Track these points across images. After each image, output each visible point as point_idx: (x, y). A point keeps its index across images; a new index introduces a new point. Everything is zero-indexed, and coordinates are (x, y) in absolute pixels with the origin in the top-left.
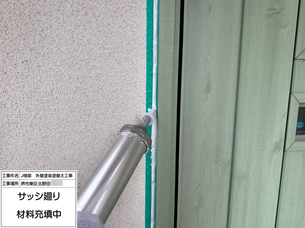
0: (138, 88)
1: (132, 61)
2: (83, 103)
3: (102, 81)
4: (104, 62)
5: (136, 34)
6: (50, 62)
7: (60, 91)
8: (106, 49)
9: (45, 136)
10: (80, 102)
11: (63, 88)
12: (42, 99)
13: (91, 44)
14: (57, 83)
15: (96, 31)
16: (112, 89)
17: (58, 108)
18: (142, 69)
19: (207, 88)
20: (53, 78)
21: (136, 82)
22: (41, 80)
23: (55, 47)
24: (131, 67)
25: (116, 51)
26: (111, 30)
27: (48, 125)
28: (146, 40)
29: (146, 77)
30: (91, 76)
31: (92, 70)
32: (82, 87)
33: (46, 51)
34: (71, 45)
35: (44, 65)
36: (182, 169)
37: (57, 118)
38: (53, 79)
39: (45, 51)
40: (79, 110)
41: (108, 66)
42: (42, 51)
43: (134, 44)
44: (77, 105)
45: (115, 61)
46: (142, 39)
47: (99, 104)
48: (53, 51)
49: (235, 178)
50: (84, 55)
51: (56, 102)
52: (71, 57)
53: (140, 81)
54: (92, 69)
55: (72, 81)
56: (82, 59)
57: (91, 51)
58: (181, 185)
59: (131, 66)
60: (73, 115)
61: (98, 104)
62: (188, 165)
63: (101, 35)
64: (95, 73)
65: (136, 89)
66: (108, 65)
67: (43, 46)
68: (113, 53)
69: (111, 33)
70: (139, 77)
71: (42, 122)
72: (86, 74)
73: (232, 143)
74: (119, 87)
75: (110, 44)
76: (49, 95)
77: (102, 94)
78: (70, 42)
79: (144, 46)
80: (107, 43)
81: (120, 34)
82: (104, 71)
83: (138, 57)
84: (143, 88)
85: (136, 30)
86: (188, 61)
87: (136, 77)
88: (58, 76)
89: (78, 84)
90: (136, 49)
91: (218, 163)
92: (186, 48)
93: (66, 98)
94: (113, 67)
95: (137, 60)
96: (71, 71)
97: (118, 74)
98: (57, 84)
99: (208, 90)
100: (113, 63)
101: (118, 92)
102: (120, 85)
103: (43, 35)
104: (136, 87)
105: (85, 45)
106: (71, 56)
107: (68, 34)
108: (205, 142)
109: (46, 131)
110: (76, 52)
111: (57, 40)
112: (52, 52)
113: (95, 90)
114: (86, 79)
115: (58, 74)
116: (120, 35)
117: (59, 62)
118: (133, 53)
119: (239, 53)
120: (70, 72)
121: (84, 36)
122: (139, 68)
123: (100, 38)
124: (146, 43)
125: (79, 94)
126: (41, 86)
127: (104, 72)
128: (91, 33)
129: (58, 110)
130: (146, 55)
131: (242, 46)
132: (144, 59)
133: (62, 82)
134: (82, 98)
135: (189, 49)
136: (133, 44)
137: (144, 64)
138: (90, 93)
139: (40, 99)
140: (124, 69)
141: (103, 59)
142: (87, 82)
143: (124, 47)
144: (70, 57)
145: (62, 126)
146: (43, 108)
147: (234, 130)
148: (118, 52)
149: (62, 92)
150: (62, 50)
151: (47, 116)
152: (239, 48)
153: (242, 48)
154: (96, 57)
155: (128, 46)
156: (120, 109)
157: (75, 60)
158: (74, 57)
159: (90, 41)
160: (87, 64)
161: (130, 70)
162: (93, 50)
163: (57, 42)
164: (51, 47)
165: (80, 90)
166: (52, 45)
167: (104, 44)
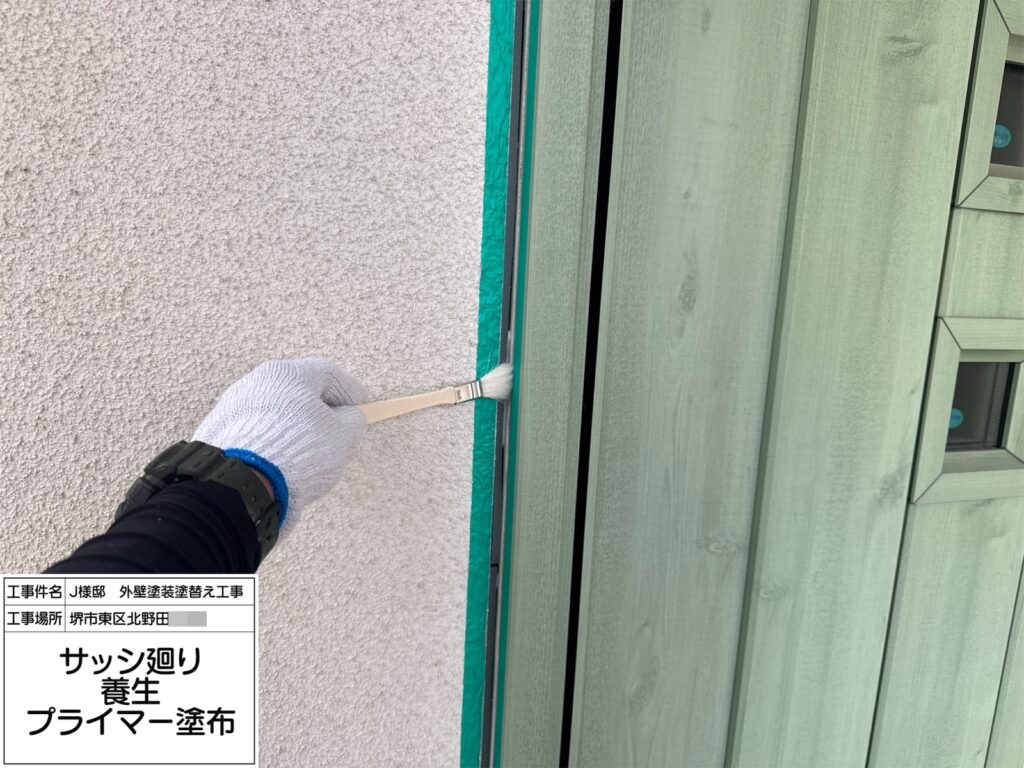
0: (450, 286)
1: (432, 187)
2: (245, 340)
3: (321, 256)
4: (328, 185)
5: (449, 88)
6: (120, 178)
7: (158, 293)
8: (339, 137)
9: (97, 462)
10: (234, 333)
11: (173, 278)
12: (85, 321)
13: (282, 119)
14: (149, 260)
15: (305, 68)
16: (358, 287)
17: (150, 355)
18: (469, 219)
19: (683, 295)
20: (134, 240)
21: (443, 263)
22: (86, 246)
23: (144, 118)
24: (429, 212)
25: (376, 147)
26: (360, 67)
27: (108, 421)
28: (485, 113)
29: (480, 249)
30: (279, 238)
31: (284, 214)
32: (243, 276)
33: (107, 135)
34: (206, 118)
35: (96, 188)
36: (593, 572)
37: (148, 392)
38: (130, 245)
39: (99, 133)
40: (231, 363)
41: (346, 204)
42: (91, 134)
43: (440, 124)
44: (222, 347)
45: (371, 185)
46: (469, 111)
47: (307, 342)
48: (135, 134)
49: (761, 594)
50: (254, 155)
51: (143, 332)
52: (207, 163)
53: (459, 262)
54: (284, 210)
55: (206, 255)
56: (246, 173)
57: (281, 142)
58: (589, 624)
59: (428, 207)
60: (208, 382)
61: (303, 342)
62: (612, 555)
63: (321, 84)
64: (295, 225)
65: (446, 289)
66: (346, 200)
67: (92, 112)
68: (363, 153)
69: (360, 81)
70: (455, 249)
71: (84, 407)
72: (261, 230)
73: (753, 479)
74: (381, 283)
75: (356, 119)
76: (117, 304)
77: (320, 306)
78: (204, 104)
79: (477, 136)
80: (345, 117)
81: (392, 87)
82: (329, 221)
83: (456, 175)
84: (470, 286)
85: (450, 75)
86: (628, 198)
87: (444, 248)
88: (152, 234)
89: (229, 265)
90: (448, 146)
91: (707, 547)
92: (623, 150)
93: (183, 316)
94: (364, 208)
95: (451, 185)
96: (205, 215)
97: (382, 232)
98: (149, 264)
99: (687, 300)
100: (364, 192)
101: (380, 300)
102: (387, 275)
103: (93, 71)
104: (444, 284)
105: (261, 119)
106: (204, 159)
107: (195, 74)
108: (671, 477)
109: (102, 442)
110: (225, 144)
111: (149, 92)
112: (130, 139)
113: (293, 290)
114: (261, 247)
115: (154, 226)
116: (393, 91)
117: (157, 181)
118: (436, 160)
119: (789, 179)
120: (201, 219)
121: (256, 85)
122: (457, 213)
123: (319, 95)
124: (485, 124)
125: (233, 303)
126: (82, 269)
127: (330, 225)
128: (285, 75)
129: (151, 362)
130: (484, 169)
131: (803, 156)
132: (475, 184)
133: (169, 258)
134: (243, 321)
135: (632, 155)
136: (439, 128)
137: (476, 200)
138: (276, 300)
139: (80, 319)
140: (403, 217)
141: (325, 177)
142: (264, 259)
143: (406, 135)
144: (201, 162)
145: (164, 425)
146: (90, 356)
147: (763, 435)
148: (384, 150)
149: (168, 295)
150: (169, 135)
151: (106, 386)
152: (791, 162)
153: (803, 162)
154: (302, 166)
155: (421, 133)
156: (387, 361)
157: (219, 176)
158: (218, 164)
159: (281, 105)
160: (267, 192)
161: (425, 222)
162: (289, 142)
163: (150, 102)
164: (125, 119)
165: (236, 288)
166: (132, 110)
167: (334, 120)
